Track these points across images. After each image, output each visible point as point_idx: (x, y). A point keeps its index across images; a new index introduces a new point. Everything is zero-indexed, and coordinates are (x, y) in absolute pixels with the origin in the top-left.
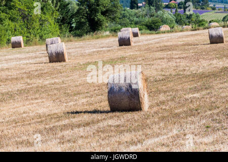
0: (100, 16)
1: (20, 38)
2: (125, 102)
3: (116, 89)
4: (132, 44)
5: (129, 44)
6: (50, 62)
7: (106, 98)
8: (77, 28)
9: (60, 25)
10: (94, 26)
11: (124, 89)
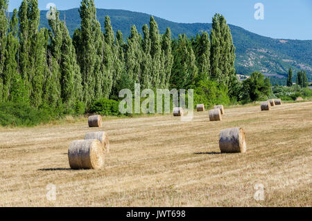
0: (257, 91)
1: (202, 105)
2: (230, 147)
3: (225, 138)
4: (270, 109)
5: (268, 109)
6: (211, 120)
7: (218, 145)
8: (243, 99)
9: (231, 97)
10: (254, 98)
11: (229, 139)
